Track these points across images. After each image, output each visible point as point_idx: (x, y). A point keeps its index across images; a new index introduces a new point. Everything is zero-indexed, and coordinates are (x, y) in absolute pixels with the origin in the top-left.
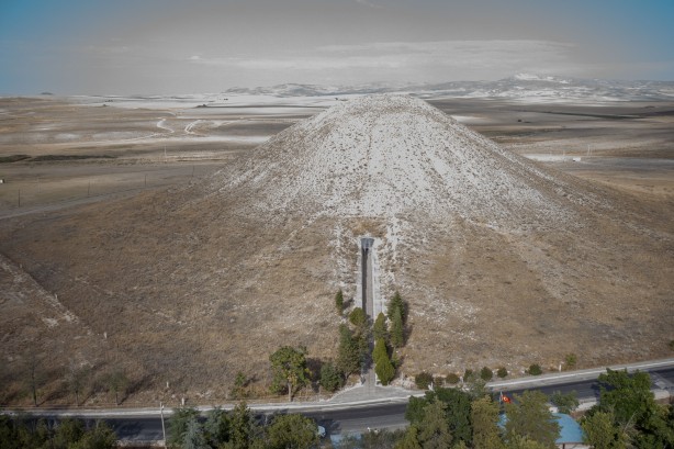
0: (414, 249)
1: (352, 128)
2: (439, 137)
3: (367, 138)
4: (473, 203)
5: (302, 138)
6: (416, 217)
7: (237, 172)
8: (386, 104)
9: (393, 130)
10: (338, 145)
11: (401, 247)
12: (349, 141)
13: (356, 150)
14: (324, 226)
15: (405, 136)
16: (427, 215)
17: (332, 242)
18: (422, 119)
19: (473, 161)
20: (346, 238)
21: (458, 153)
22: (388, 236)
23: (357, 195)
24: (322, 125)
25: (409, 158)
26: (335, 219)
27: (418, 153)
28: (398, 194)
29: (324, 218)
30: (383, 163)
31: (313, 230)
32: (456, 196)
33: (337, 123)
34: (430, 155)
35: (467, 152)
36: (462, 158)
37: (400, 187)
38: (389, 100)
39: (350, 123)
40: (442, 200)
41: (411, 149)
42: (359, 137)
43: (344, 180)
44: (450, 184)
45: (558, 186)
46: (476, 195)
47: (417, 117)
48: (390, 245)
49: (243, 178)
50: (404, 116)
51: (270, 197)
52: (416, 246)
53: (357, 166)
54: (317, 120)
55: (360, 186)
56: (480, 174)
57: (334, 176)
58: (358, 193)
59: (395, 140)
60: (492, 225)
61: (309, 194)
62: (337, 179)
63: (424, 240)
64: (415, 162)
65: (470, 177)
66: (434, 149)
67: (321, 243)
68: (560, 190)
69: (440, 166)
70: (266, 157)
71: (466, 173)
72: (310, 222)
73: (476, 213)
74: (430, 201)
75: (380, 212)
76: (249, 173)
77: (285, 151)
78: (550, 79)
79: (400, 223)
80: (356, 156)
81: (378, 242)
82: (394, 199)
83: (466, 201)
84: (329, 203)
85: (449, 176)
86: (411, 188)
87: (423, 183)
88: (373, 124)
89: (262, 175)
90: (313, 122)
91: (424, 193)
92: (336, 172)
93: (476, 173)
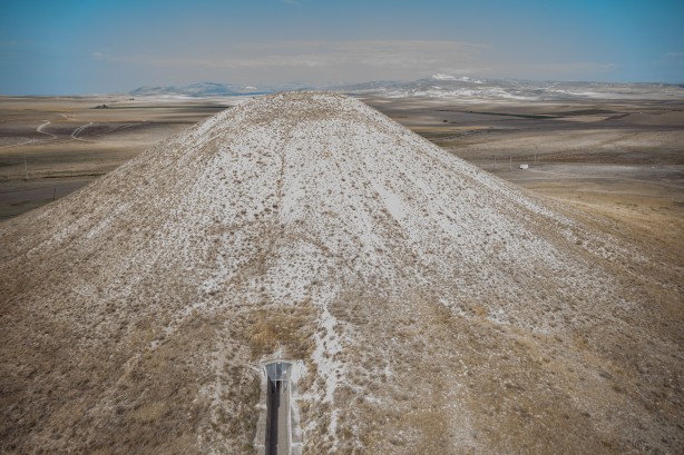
0: (370, 399)
1: (255, 143)
2: (388, 156)
3: (278, 159)
4: (457, 273)
5: (175, 159)
6: (366, 312)
7: (69, 217)
8: (306, 105)
9: (318, 147)
10: (229, 173)
11: (344, 394)
12: (248, 165)
13: (259, 182)
14: (194, 343)
15: (337, 156)
16: (384, 304)
17: (203, 390)
18: (361, 129)
19: (444, 195)
20: (236, 371)
21: (420, 183)
22: (317, 356)
23: (260, 264)
24: (207, 139)
25: (347, 192)
26: (216, 322)
27: (359, 184)
28: (331, 262)
29: (197, 322)
30: (302, 203)
31: (171, 353)
32: (428, 260)
33: (230, 136)
34: (378, 187)
35: (435, 180)
36: (427, 191)
37: (334, 249)
38: (310, 101)
39: (250, 136)
40: (407, 270)
41: (346, 177)
42: (264, 159)
43: (239, 236)
44: (414, 238)
45: (565, 227)
46: (459, 257)
47: (353, 126)
48: (322, 385)
49: (74, 229)
50: (334, 124)
51: (104, 272)
52: (374, 388)
53: (261, 208)
54: (200, 131)
55: (265, 246)
56: (458, 217)
57: (222, 230)
58: (263, 261)
59: (323, 163)
60: (497, 317)
61: (174, 268)
62: (226, 234)
63: (388, 372)
64: (355, 201)
65: (444, 224)
66: (383, 177)
67: (183, 390)
68: (568, 233)
69: (395, 206)
70: (115, 191)
71: (435, 216)
72: (169, 330)
73: (466, 292)
74: (386, 275)
75: (300, 296)
76: (84, 220)
77: (146, 183)
78: (465, 79)
79: (338, 329)
80: (259, 191)
81: (298, 371)
82: (325, 272)
83: (446, 269)
84: (209, 285)
85: (411, 222)
86: (353, 248)
87: (371, 239)
88: (287, 137)
89: (103, 225)
90: (195, 134)
91: (374, 257)
92: (225, 222)
93: (453, 216)
